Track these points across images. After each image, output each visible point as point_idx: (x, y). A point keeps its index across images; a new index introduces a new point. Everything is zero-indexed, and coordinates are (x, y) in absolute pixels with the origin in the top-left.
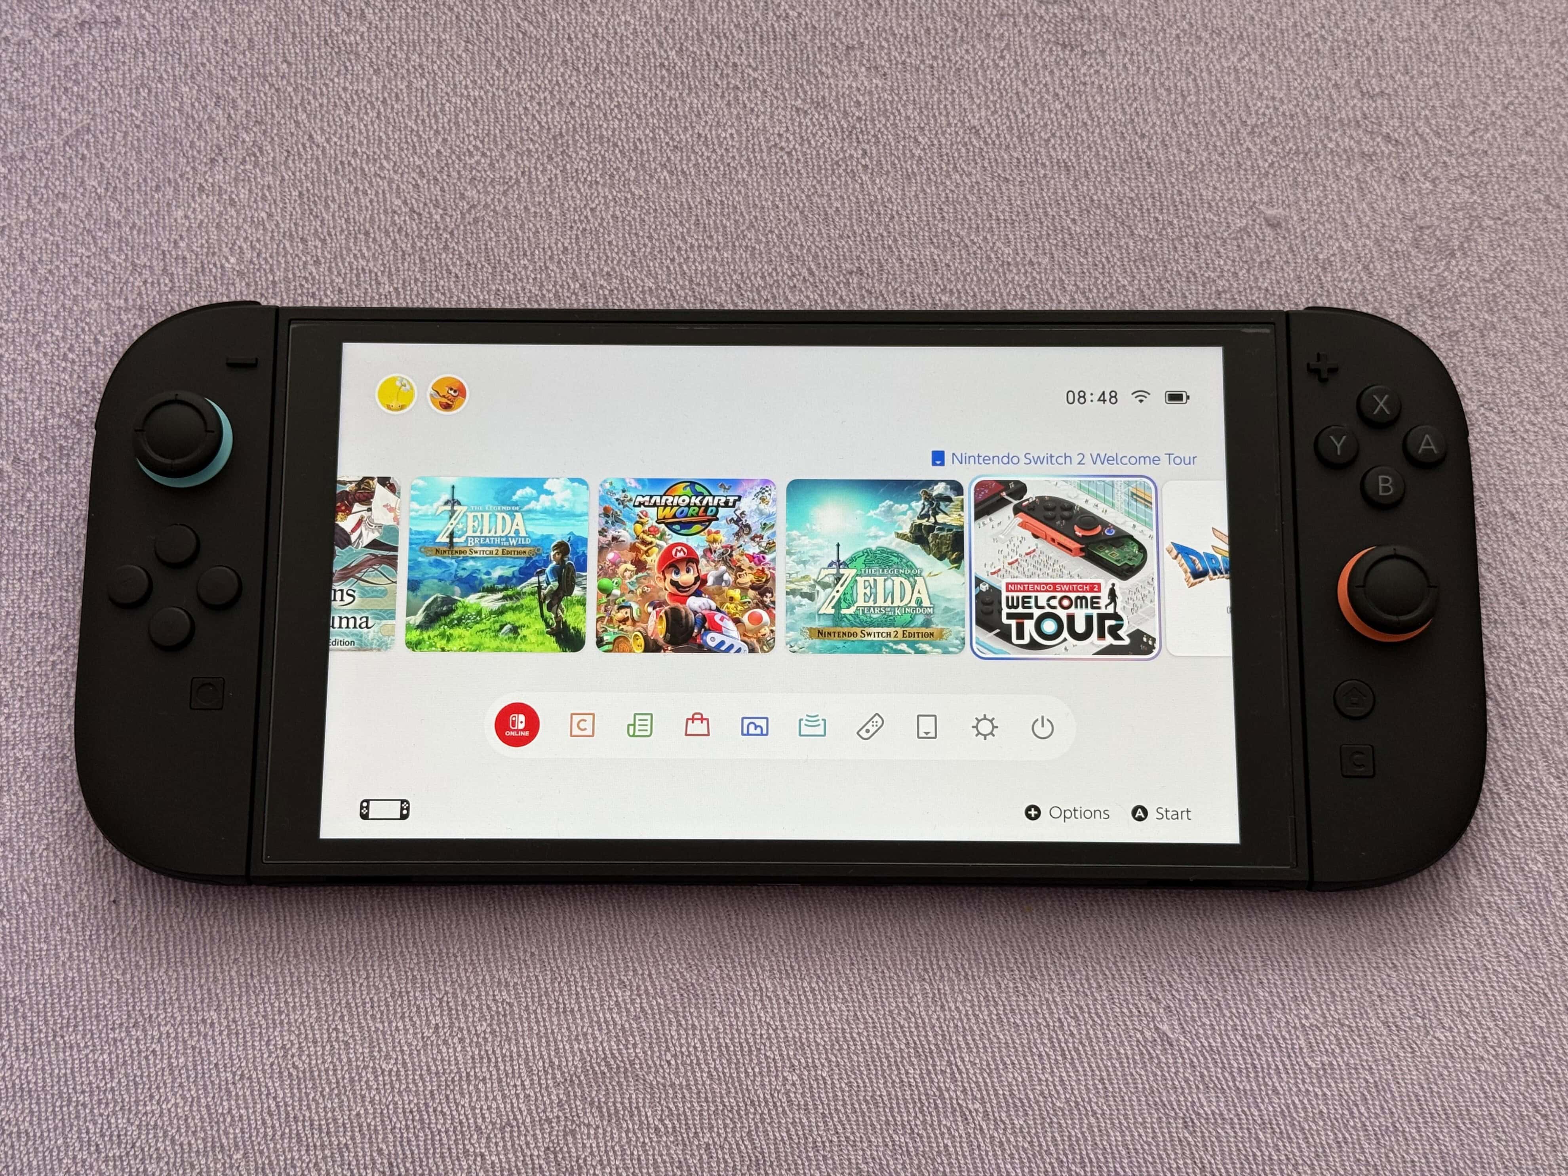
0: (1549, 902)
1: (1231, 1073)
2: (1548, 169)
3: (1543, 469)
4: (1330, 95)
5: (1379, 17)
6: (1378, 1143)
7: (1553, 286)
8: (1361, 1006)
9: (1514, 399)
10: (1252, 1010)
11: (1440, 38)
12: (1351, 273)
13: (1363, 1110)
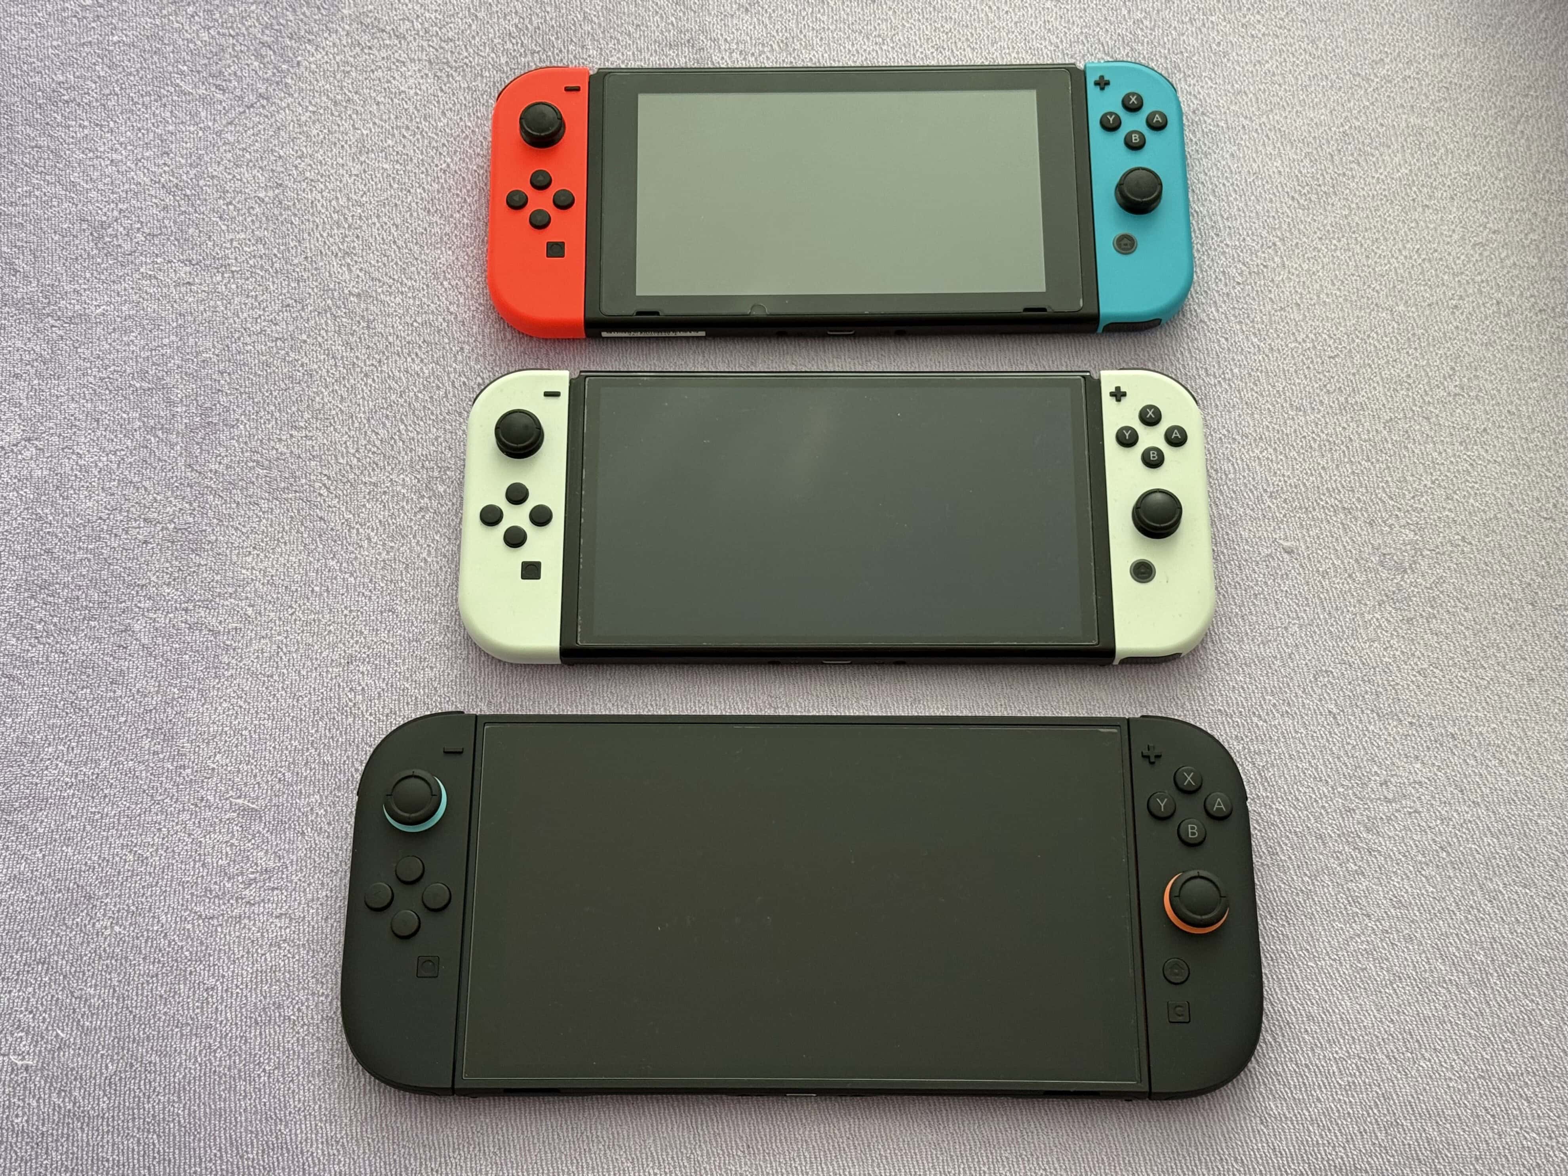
0: (1489, 980)
1: (1290, 1088)
2: (1462, 520)
3: (1471, 706)
4: (1320, 473)
5: (1349, 426)
6: (1386, 1133)
7: (1470, 592)
8: (1371, 1046)
9: (1451, 662)
10: (1301, 1048)
11: (1389, 439)
12: (1341, 579)
13: (1376, 1111)
